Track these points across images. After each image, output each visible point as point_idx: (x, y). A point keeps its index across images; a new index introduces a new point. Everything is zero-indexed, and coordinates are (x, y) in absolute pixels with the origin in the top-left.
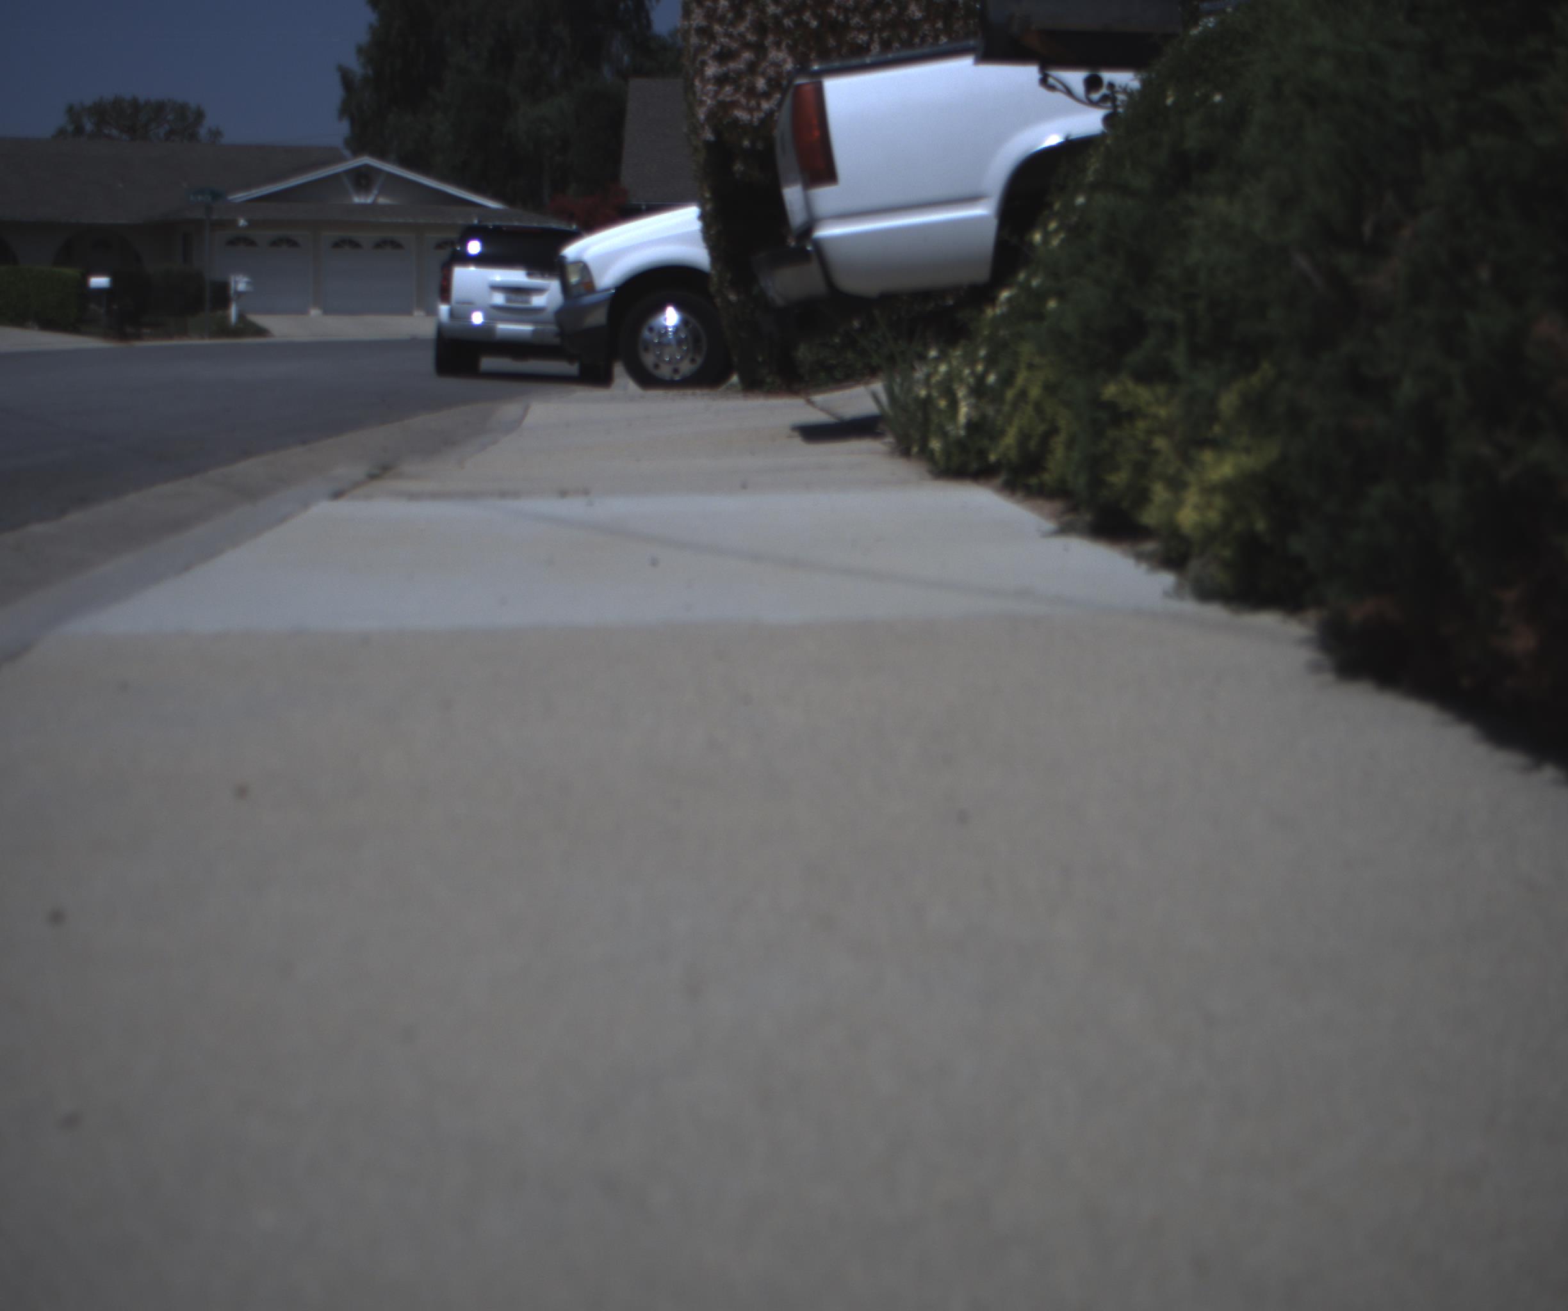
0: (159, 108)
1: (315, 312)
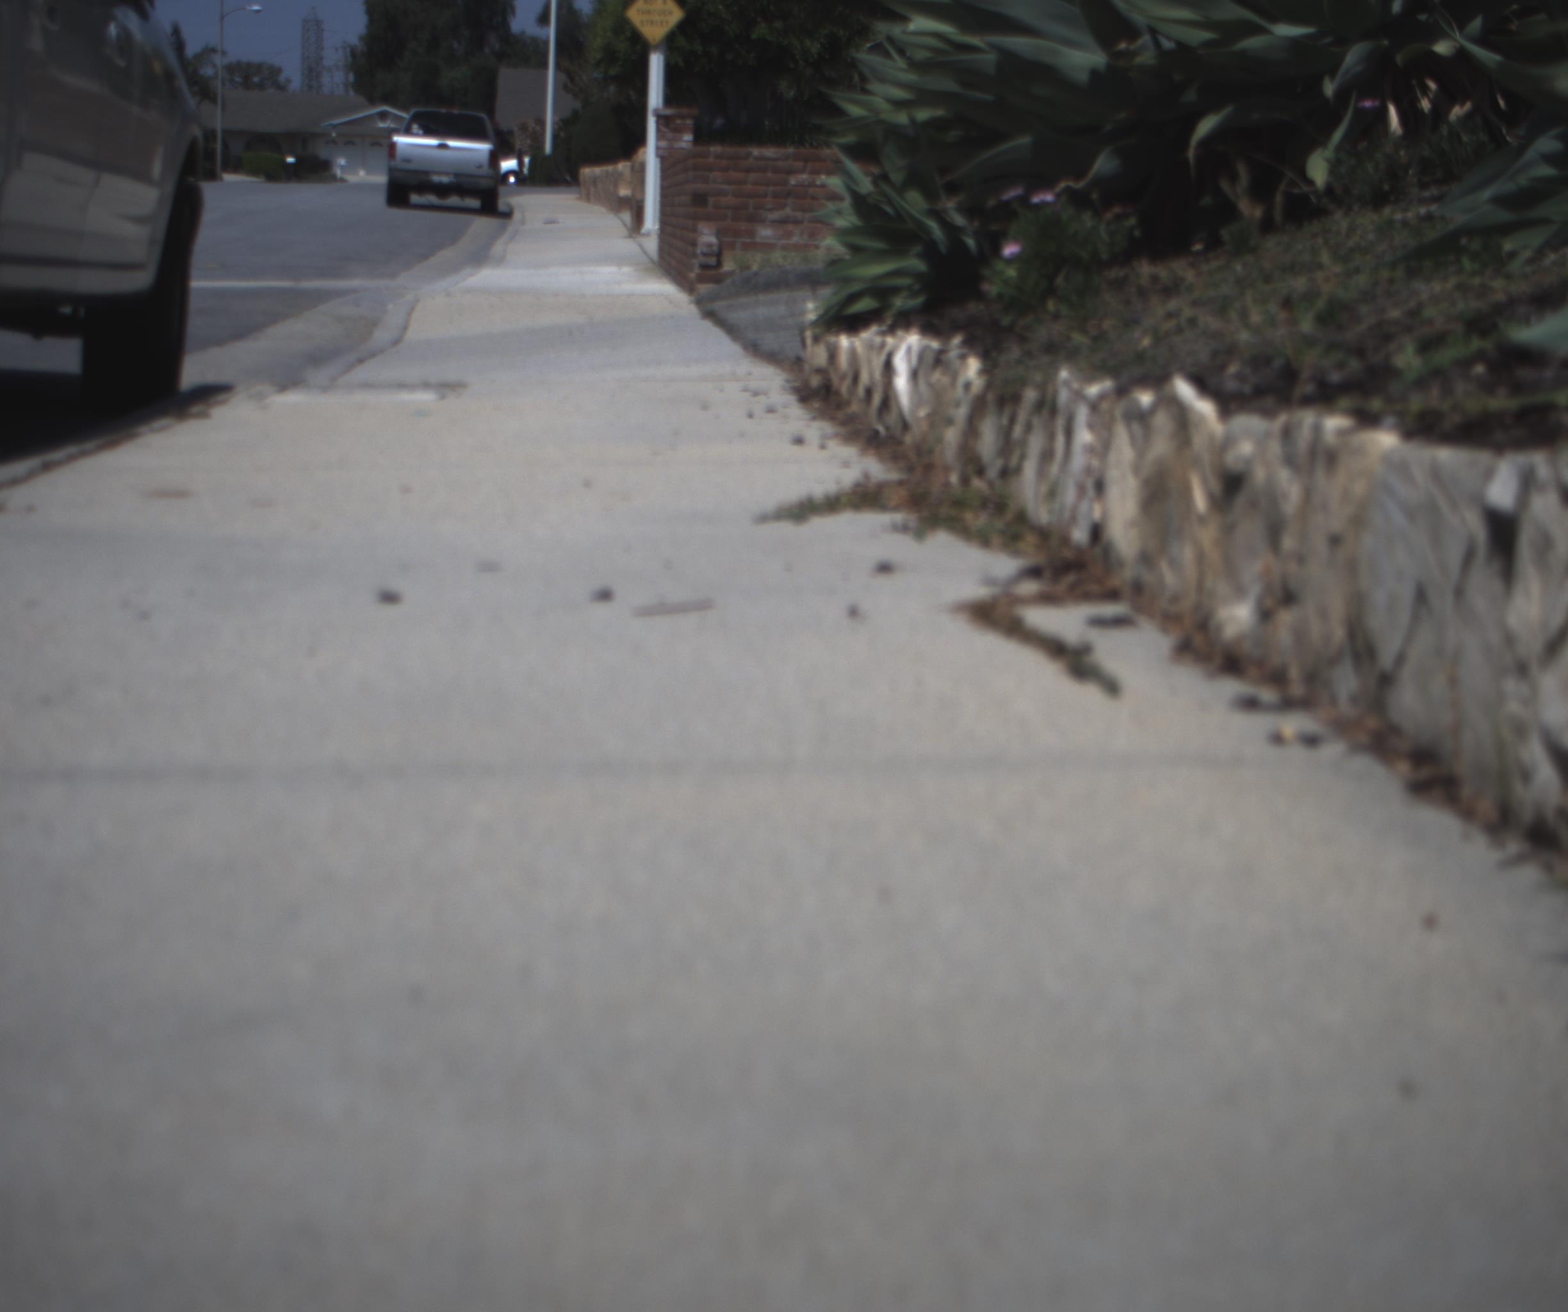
0: (259, 67)
1: (362, 173)
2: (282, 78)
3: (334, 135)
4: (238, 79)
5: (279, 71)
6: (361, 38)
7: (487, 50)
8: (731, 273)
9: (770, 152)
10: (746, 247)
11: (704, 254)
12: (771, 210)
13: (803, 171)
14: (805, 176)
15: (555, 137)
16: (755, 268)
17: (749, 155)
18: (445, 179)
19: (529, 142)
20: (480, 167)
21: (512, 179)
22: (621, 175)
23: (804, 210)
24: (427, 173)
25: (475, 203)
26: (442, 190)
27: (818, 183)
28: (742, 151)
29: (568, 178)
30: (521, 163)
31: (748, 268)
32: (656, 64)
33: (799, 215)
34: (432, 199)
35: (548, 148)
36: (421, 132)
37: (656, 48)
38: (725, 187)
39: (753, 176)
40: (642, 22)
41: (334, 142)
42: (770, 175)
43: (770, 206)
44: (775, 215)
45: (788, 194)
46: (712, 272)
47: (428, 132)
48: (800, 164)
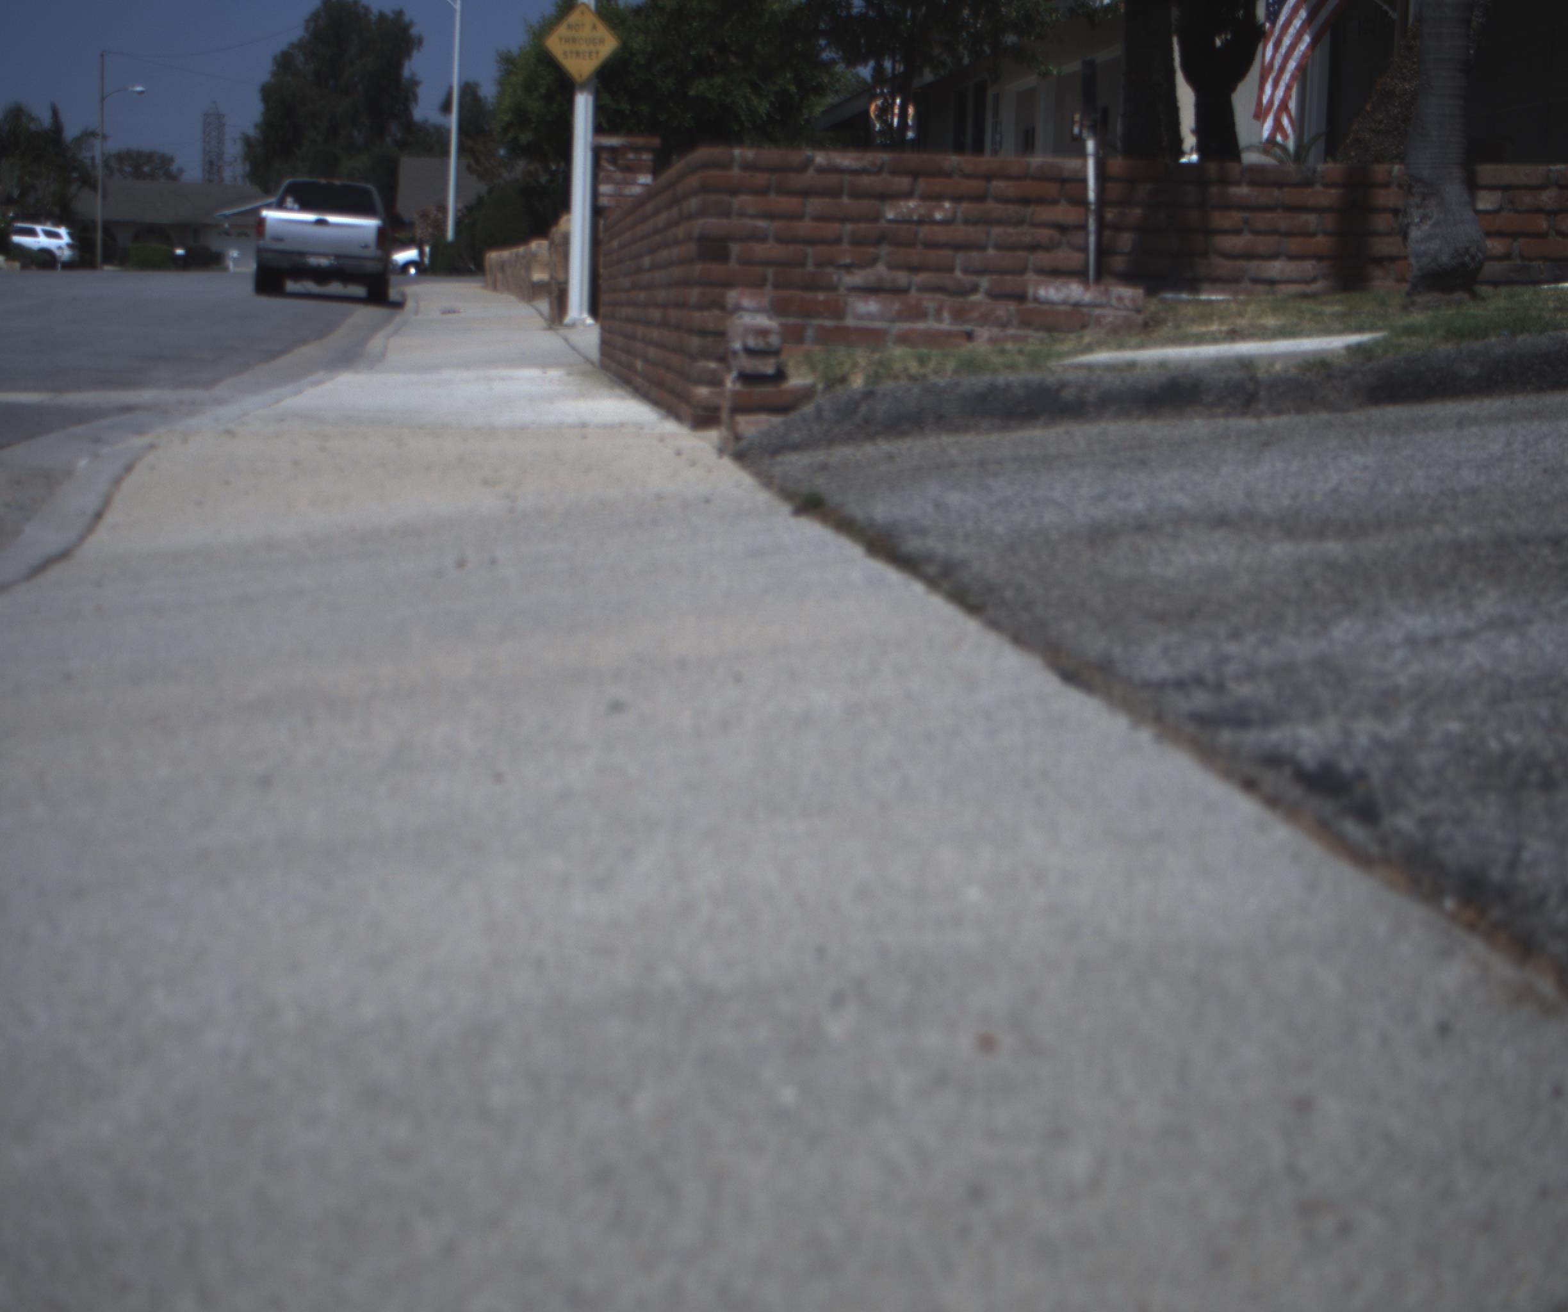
0: (150, 157)
2: (174, 168)
3: (226, 225)
4: (128, 169)
5: (171, 160)
6: (256, 126)
7: (388, 139)
8: (807, 394)
9: (846, 159)
10: (826, 337)
11: (749, 352)
12: (848, 268)
13: (909, 195)
14: (912, 204)
15: (458, 223)
16: (858, 382)
17: (809, 162)
18: (324, 262)
19: (430, 230)
20: (366, 247)
21: (413, 271)
22: (534, 255)
23: (914, 269)
24: (302, 254)
25: (360, 291)
26: (321, 275)
27: (938, 216)
28: (796, 156)
29: (472, 267)
30: (421, 253)
31: (843, 380)
32: (583, 106)
33: (902, 278)
34: (310, 286)
35: (450, 234)
36: (296, 206)
37: (583, 87)
38: (761, 223)
39: (815, 205)
40: (565, 53)
41: (227, 233)
42: (846, 200)
43: (848, 260)
44: (856, 278)
45: (881, 239)
46: (768, 389)
47: (305, 206)
48: (904, 182)
